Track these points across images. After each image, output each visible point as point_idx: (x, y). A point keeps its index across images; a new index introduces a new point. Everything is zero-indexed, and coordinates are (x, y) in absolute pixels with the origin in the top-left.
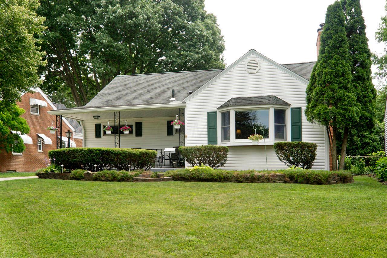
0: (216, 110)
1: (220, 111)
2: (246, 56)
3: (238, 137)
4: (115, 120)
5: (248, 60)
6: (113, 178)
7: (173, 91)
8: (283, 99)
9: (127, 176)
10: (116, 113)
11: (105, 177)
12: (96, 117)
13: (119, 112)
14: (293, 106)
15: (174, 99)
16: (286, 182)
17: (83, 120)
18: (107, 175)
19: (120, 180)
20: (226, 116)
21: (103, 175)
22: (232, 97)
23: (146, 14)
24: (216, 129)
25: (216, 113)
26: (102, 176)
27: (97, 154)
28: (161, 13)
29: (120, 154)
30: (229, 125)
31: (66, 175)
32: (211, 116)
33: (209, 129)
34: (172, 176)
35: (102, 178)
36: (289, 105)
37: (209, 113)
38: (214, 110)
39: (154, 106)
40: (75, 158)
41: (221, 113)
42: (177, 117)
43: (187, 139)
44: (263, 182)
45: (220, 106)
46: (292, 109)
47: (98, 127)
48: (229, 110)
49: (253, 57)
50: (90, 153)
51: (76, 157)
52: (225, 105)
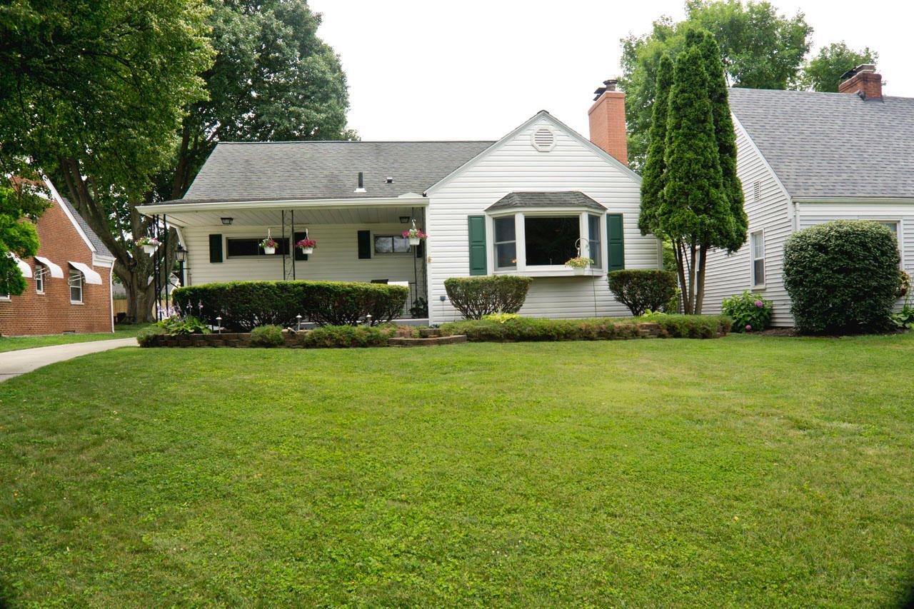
0: (485, 213)
1: (490, 215)
2: (532, 121)
3: (531, 260)
4: (283, 228)
5: (535, 128)
6: (351, 341)
7: (361, 175)
8: (594, 199)
9: (378, 336)
10: (284, 213)
11: (332, 338)
12: (227, 221)
13: (292, 211)
14: (610, 211)
15: (362, 190)
16: (662, 336)
18: (337, 335)
19: (364, 345)
20: (505, 227)
21: (327, 335)
22: (511, 190)
23: (235, 34)
24: (484, 246)
25: (483, 217)
26: (326, 338)
27: (298, 294)
28: (257, 34)
29: (348, 293)
30: (515, 239)
31: (238, 338)
32: (476, 224)
33: (471, 246)
34: (466, 332)
35: (328, 342)
36: (605, 209)
37: (471, 218)
38: (480, 212)
39: (372, 202)
40: (247, 303)
41: (493, 218)
42: (414, 224)
43: (432, 264)
44: (626, 338)
45: (491, 205)
46: (609, 215)
47: (215, 241)
48: (512, 214)
49: (543, 124)
50: (282, 293)
51: (250, 300)
52: (500, 204)
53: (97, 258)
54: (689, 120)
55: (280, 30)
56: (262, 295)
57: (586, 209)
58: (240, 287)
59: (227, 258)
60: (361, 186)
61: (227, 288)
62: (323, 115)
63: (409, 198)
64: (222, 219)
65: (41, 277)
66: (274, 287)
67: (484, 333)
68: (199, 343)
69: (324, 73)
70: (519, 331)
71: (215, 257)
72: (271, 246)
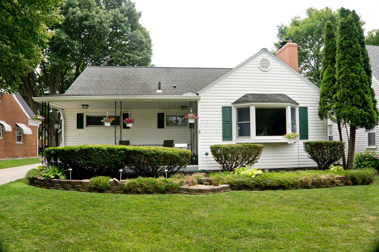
0: (231, 105)
1: (235, 106)
2: (258, 54)
3: (258, 133)
4: (115, 111)
5: (260, 58)
6: (155, 189)
7: (160, 83)
8: (292, 98)
9: (172, 185)
10: (116, 102)
11: (142, 187)
12: (85, 107)
13: (121, 102)
14: (301, 105)
15: (160, 91)
17: (63, 109)
18: (145, 185)
19: (163, 192)
20: (243, 113)
21: (139, 184)
22: (246, 93)
24: (231, 124)
25: (231, 108)
26: (138, 187)
27: (121, 155)
29: (153, 155)
30: (249, 121)
31: (81, 184)
32: (226, 111)
33: (223, 124)
34: (229, 183)
35: (139, 190)
36: (298, 104)
37: (224, 108)
38: (229, 105)
40: (88, 160)
41: (236, 108)
42: (191, 111)
43: (201, 134)
45: (235, 101)
46: (300, 108)
47: (80, 117)
48: (249, 106)
49: (264, 56)
50: (111, 154)
51: (90, 158)
52: (240, 100)
53: (31, 121)
54: (350, 55)
55: (122, 18)
56: (98, 155)
57: (290, 104)
58: (84, 150)
59: (86, 127)
60: (159, 89)
61: (76, 151)
62: (141, 57)
63: (189, 96)
64: (82, 105)
65: (1, 130)
66: (106, 150)
67: (242, 184)
68: (57, 185)
69: (141, 38)
70: (264, 183)
71: (80, 125)
72: (108, 122)
